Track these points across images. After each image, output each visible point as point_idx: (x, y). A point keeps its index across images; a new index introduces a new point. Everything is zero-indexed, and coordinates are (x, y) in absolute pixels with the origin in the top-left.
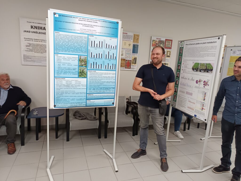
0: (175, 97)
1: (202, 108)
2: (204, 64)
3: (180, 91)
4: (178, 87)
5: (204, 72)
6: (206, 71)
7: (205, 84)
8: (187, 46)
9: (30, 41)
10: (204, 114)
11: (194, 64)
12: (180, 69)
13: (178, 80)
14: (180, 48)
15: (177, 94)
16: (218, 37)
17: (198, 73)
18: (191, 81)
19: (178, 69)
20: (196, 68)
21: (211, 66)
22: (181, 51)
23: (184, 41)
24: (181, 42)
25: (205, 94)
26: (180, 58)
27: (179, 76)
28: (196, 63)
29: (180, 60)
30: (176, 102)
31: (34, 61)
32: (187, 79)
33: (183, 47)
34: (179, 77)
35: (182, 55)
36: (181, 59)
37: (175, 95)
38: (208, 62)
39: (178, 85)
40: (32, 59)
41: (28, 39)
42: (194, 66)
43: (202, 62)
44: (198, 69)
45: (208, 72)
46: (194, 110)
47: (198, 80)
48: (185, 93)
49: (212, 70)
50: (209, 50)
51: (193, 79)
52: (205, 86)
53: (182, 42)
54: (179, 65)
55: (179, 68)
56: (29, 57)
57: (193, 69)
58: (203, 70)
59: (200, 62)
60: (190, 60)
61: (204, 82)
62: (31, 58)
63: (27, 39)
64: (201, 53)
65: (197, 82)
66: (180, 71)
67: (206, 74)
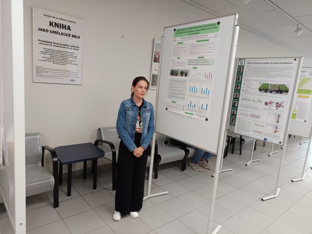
0: (232, 121)
1: (276, 131)
2: (277, 85)
3: (241, 114)
5: (276, 93)
6: (279, 92)
7: (278, 105)
8: (249, 64)
9: (48, 45)
10: (278, 137)
11: (261, 85)
12: (240, 90)
13: (237, 102)
14: (239, 66)
15: (235, 118)
16: (294, 59)
17: (268, 94)
18: (258, 103)
19: (236, 90)
20: (264, 89)
21: (286, 87)
22: (240, 69)
23: (244, 59)
24: (240, 60)
25: (279, 116)
26: (239, 77)
27: (238, 97)
28: (265, 84)
29: (239, 79)
30: (234, 126)
31: (53, 77)
32: (252, 100)
33: (243, 65)
34: (238, 99)
35: (242, 75)
36: (240, 78)
38: (281, 83)
39: (237, 107)
40: (49, 73)
41: (45, 41)
42: (262, 86)
43: (274, 83)
44: (267, 90)
45: (281, 93)
46: (264, 133)
47: (268, 102)
48: (249, 116)
49: (287, 91)
50: (282, 71)
51: (261, 100)
52: (279, 108)
53: (241, 60)
55: (237, 88)
56: (45, 70)
57: (260, 90)
58: (275, 91)
59: (270, 83)
60: (254, 80)
61: (277, 103)
62: (47, 72)
63: (42, 41)
64: (270, 73)
65: (266, 104)
66: (239, 92)
67: (279, 95)
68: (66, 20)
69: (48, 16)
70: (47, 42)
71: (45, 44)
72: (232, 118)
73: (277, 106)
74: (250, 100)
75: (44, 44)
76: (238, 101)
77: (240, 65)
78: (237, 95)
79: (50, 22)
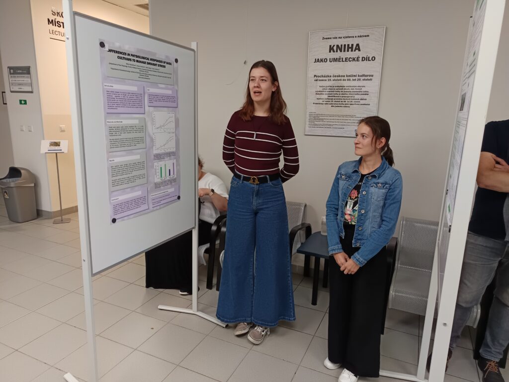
9: (326, 80)
31: (329, 126)
40: (325, 120)
41: (322, 76)
56: (320, 118)
62: (322, 119)
63: (319, 76)
68: (353, 37)
69: (329, 38)
70: (325, 76)
71: (323, 80)
75: (321, 80)
79: (330, 46)
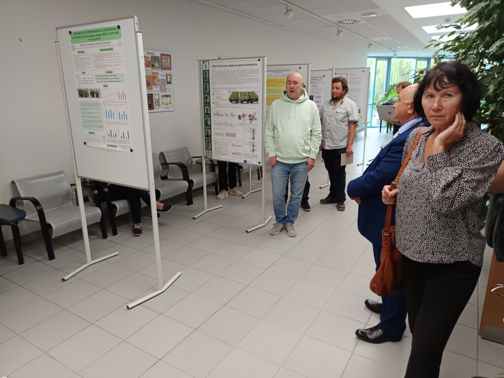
0: (208, 145)
1: (253, 150)
2: (246, 92)
3: (216, 134)
4: (210, 129)
5: (247, 103)
6: (250, 102)
7: (252, 118)
8: (214, 68)
10: (256, 157)
11: (230, 94)
12: (209, 103)
13: (209, 119)
14: (203, 71)
15: (211, 140)
16: (258, 59)
17: (240, 105)
18: (232, 117)
19: (206, 103)
20: (235, 99)
21: (255, 95)
22: (206, 75)
23: (208, 61)
24: (203, 63)
25: (254, 131)
26: (206, 86)
27: (209, 112)
28: (234, 92)
29: (206, 89)
30: (211, 150)
32: (224, 115)
33: (208, 69)
34: (210, 114)
35: (209, 82)
36: (208, 87)
37: (208, 142)
38: (250, 90)
39: (210, 125)
42: (232, 96)
43: (243, 91)
44: (238, 100)
45: (252, 102)
46: (242, 154)
47: (241, 115)
48: (225, 135)
49: (257, 100)
50: (249, 75)
51: (233, 114)
52: (252, 121)
53: (205, 63)
54: (206, 97)
55: (206, 100)
57: (231, 101)
58: (245, 101)
59: (239, 90)
60: (223, 89)
61: (250, 116)
64: (238, 78)
65: (239, 117)
66: (210, 106)
67: (250, 105)
72: (207, 141)
73: (250, 119)
74: (223, 115)
76: (210, 117)
77: (204, 69)
78: (207, 109)
